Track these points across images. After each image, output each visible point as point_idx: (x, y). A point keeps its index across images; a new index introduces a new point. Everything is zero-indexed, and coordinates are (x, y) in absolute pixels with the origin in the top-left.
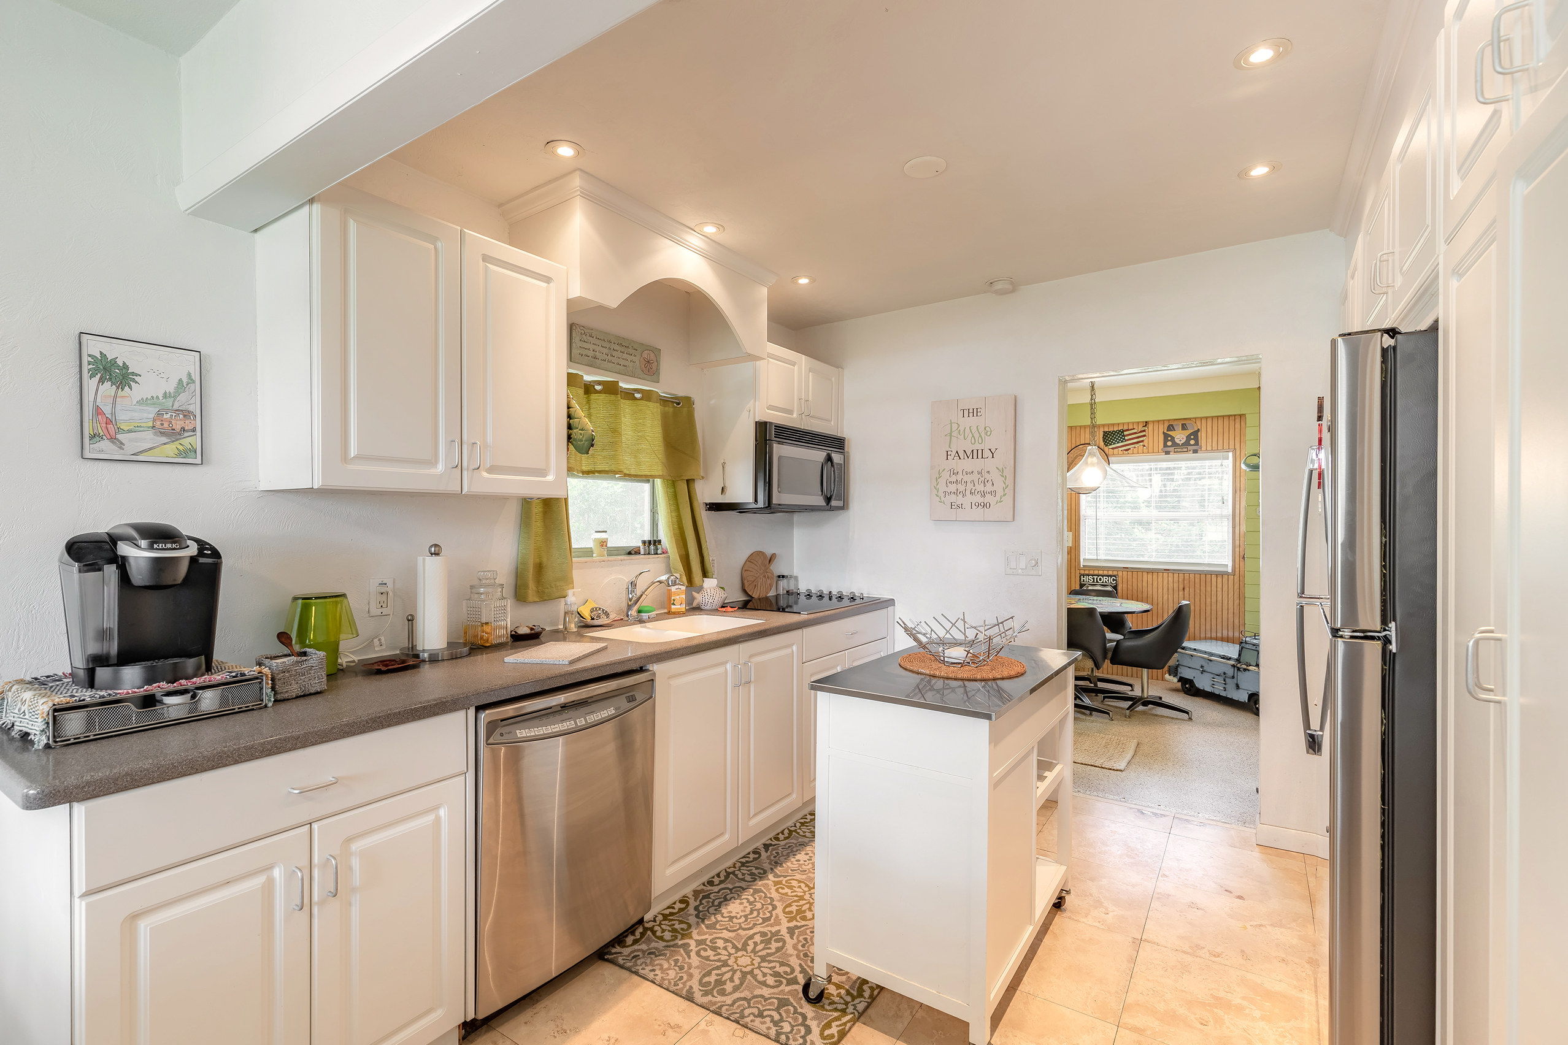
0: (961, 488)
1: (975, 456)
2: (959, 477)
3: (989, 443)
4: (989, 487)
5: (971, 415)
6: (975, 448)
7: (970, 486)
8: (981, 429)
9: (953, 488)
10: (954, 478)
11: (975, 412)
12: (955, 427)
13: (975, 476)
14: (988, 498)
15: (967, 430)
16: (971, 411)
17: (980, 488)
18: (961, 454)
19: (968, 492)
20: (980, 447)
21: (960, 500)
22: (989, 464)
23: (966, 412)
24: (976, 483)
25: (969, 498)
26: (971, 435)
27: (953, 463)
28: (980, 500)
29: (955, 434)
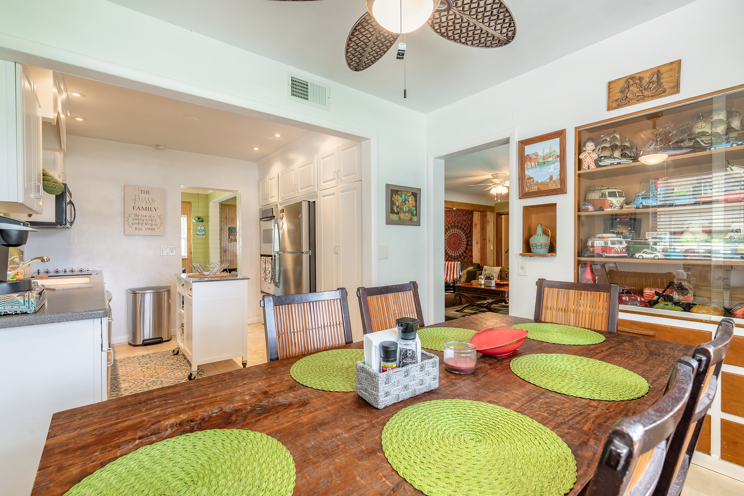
0: (141, 222)
1: (147, 209)
2: (140, 218)
3: (153, 206)
4: (154, 222)
5: (145, 193)
6: (147, 206)
7: (145, 221)
8: (150, 199)
9: (137, 222)
10: (137, 218)
11: (148, 192)
12: (137, 197)
13: (148, 218)
14: (154, 227)
15: (143, 199)
16: (145, 191)
17: (150, 222)
18: (141, 208)
19: (144, 224)
20: (150, 207)
21: (140, 227)
22: (154, 213)
23: (143, 192)
24: (148, 220)
25: (145, 226)
26: (145, 201)
27: (136, 211)
28: (150, 227)
29: (137, 200)
